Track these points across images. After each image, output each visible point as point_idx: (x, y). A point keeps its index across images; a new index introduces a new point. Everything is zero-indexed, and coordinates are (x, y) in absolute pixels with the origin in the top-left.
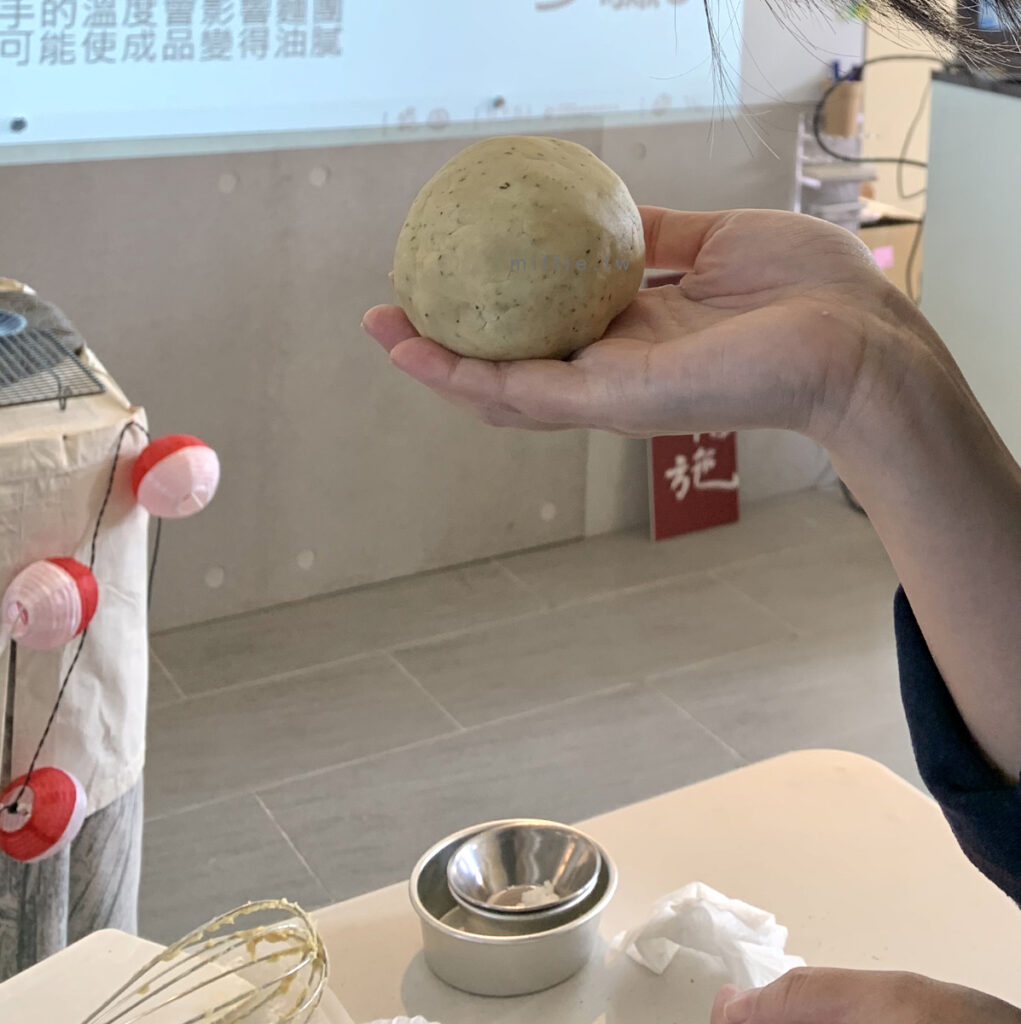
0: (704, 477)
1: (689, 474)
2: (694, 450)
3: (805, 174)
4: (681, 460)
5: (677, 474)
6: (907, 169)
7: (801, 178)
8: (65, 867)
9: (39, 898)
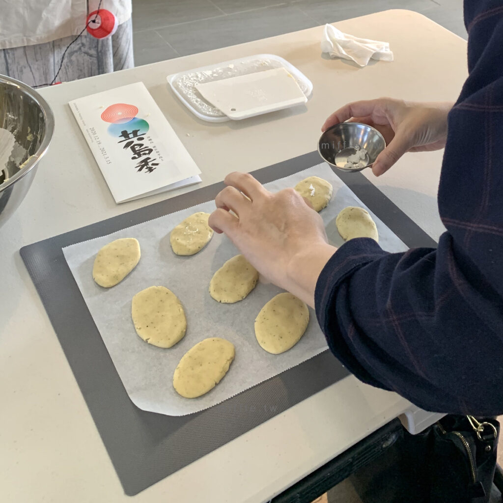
8: (110, 42)
9: (103, 51)
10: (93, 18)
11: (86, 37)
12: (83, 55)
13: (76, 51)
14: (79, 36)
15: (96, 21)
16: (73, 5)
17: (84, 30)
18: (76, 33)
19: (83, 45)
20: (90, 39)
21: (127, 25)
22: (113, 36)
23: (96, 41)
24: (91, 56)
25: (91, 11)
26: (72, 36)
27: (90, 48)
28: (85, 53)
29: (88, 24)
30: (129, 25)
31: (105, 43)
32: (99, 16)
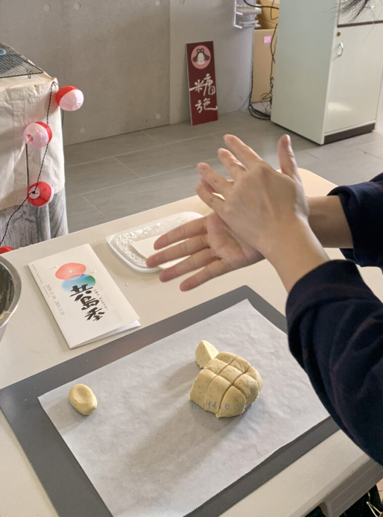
0: (207, 107)
1: (202, 105)
2: (204, 99)
3: (237, 11)
4: (199, 101)
5: (199, 105)
6: (273, 9)
7: (236, 12)
8: (48, 209)
9: (41, 217)
10: (33, 189)
11: (26, 206)
12: (24, 221)
13: (18, 219)
14: (21, 206)
15: (36, 192)
16: (15, 180)
17: (25, 200)
18: (18, 203)
19: (24, 213)
20: (30, 207)
21: (61, 194)
22: (49, 204)
23: (35, 209)
24: (31, 221)
25: (31, 184)
26: (15, 206)
27: (30, 215)
28: (26, 219)
29: (28, 195)
30: (63, 194)
31: (43, 210)
32: (38, 188)
